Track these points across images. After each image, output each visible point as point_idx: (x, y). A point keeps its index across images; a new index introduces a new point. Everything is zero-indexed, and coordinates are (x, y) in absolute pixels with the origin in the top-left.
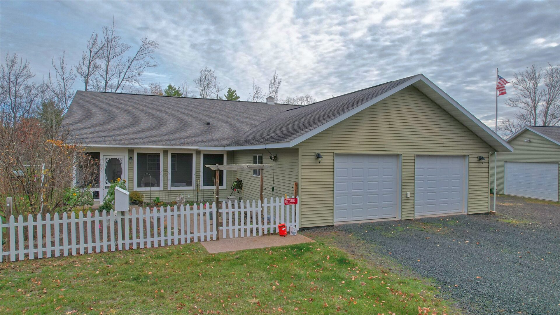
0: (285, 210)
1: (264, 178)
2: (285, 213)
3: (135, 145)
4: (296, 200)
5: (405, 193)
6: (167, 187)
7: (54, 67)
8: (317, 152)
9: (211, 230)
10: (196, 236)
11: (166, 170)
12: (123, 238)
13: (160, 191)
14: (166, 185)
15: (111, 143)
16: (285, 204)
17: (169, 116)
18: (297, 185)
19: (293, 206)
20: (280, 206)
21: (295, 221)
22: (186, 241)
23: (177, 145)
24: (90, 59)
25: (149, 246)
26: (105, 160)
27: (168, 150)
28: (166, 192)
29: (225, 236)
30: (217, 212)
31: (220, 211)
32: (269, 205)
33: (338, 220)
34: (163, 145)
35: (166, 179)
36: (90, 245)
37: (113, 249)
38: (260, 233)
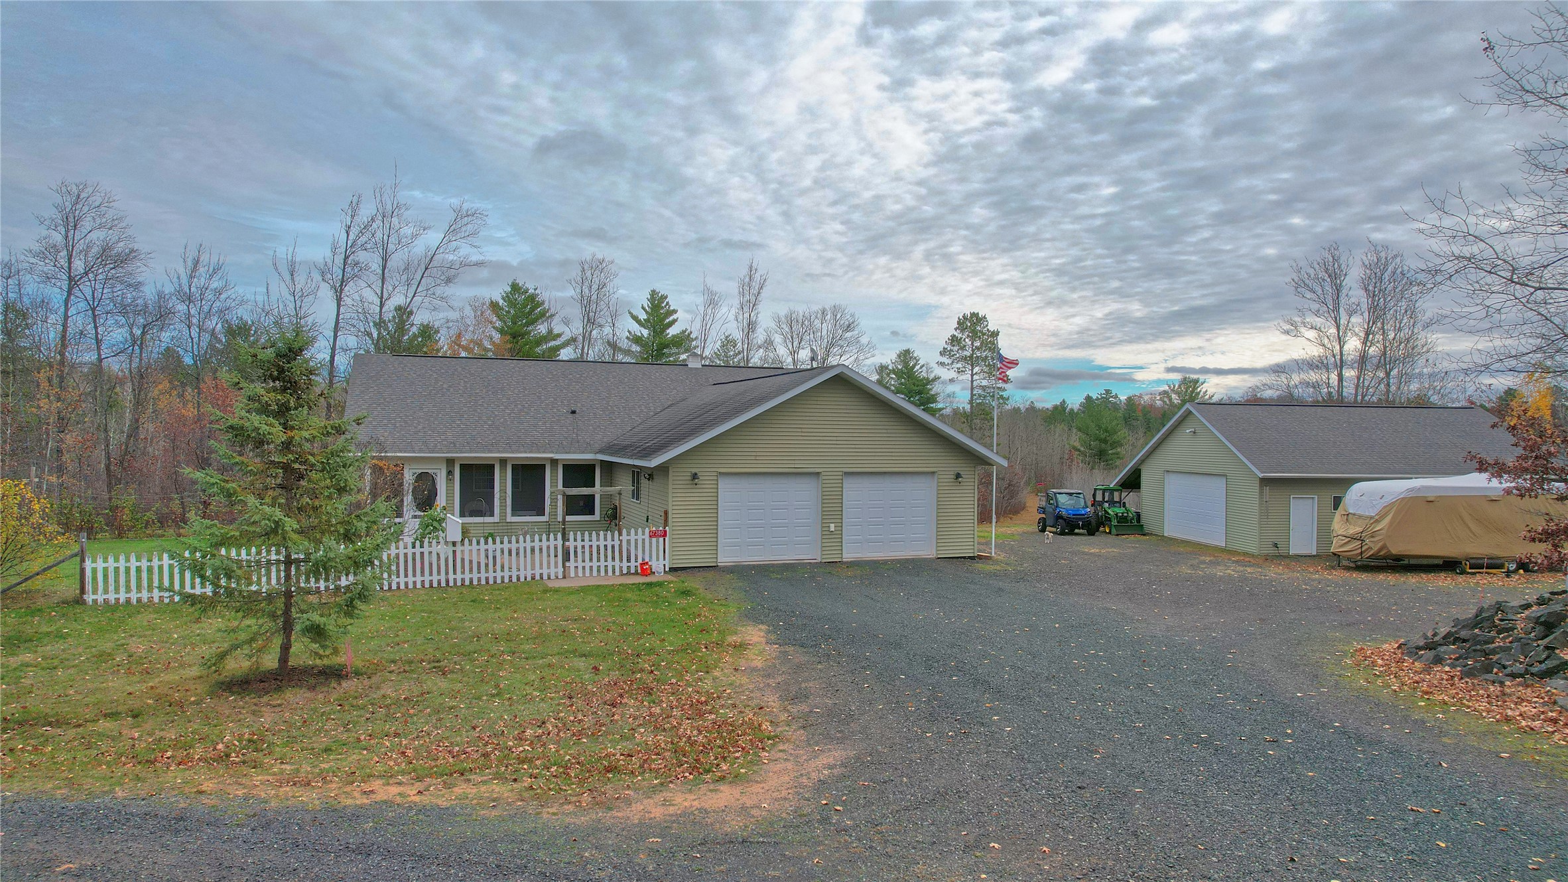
0: (651, 546)
1: (622, 504)
2: (651, 551)
3: (457, 453)
4: (665, 532)
5: (827, 525)
6: (505, 516)
7: (276, 269)
8: (694, 471)
9: (556, 567)
10: (537, 572)
11: (503, 491)
12: (455, 573)
13: (494, 523)
14: (503, 514)
15: (420, 451)
16: (650, 536)
17: (509, 399)
18: (666, 513)
19: (661, 539)
20: (644, 540)
21: (664, 559)
22: (526, 579)
23: (521, 452)
24: (346, 250)
25: (483, 582)
26: (411, 475)
27: (506, 460)
28: (504, 524)
29: (572, 575)
30: (563, 545)
31: (567, 543)
32: (629, 538)
33: (725, 558)
34: (499, 452)
35: (504, 504)
36: (419, 579)
37: (443, 584)
38: (617, 573)
